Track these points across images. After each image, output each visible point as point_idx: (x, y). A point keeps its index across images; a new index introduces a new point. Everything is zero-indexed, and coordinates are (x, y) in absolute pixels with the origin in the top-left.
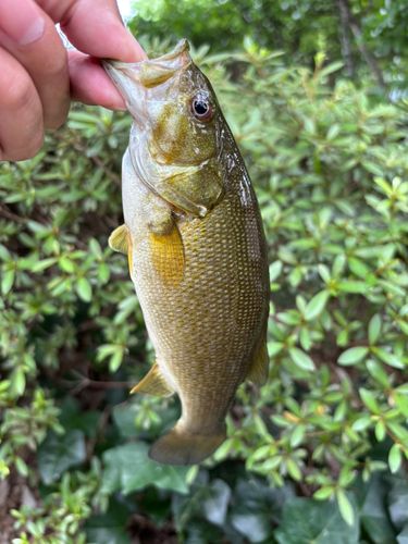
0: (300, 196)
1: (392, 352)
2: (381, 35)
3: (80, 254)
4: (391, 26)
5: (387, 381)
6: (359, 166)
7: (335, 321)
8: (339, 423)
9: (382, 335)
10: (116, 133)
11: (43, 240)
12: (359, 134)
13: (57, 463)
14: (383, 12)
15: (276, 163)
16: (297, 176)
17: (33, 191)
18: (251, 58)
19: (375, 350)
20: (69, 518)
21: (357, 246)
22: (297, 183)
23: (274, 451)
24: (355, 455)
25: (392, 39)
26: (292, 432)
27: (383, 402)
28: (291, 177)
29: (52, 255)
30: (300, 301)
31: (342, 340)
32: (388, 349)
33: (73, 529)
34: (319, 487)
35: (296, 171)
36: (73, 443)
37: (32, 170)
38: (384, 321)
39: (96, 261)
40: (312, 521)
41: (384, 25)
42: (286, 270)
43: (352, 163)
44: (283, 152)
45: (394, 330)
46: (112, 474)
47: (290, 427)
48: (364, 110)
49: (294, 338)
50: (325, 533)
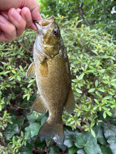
0: (75, 52)
1: (102, 89)
2: (91, 16)
3: (17, 69)
4: (94, 14)
5: (101, 97)
6: (89, 43)
7: (86, 82)
8: (89, 109)
9: (98, 85)
10: (26, 36)
11: (6, 67)
12: (88, 36)
13: (10, 133)
14: (91, 10)
15: (68, 44)
16: (73, 47)
17: (3, 53)
18: (60, 18)
19: (97, 88)
20: (16, 148)
21: (90, 62)
22: (73, 49)
23: (73, 119)
24: (94, 119)
25: (94, 17)
26: (77, 113)
27: (100, 102)
28: (72, 48)
29: (10, 70)
30: (77, 77)
31: (88, 87)
32: (100, 88)
33: (17, 151)
34: (85, 128)
35: (73, 46)
36: (15, 127)
37: (2, 48)
38: (99, 81)
39: (22, 71)
40: (84, 139)
41: (92, 13)
42: (73, 70)
43: (87, 43)
44: (70, 42)
45: (101, 83)
46: (27, 134)
47: (77, 112)
48: (89, 31)
49: (76, 86)
50: (88, 142)
